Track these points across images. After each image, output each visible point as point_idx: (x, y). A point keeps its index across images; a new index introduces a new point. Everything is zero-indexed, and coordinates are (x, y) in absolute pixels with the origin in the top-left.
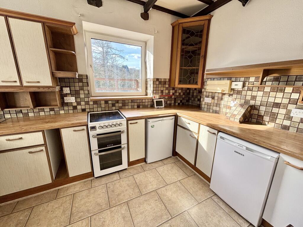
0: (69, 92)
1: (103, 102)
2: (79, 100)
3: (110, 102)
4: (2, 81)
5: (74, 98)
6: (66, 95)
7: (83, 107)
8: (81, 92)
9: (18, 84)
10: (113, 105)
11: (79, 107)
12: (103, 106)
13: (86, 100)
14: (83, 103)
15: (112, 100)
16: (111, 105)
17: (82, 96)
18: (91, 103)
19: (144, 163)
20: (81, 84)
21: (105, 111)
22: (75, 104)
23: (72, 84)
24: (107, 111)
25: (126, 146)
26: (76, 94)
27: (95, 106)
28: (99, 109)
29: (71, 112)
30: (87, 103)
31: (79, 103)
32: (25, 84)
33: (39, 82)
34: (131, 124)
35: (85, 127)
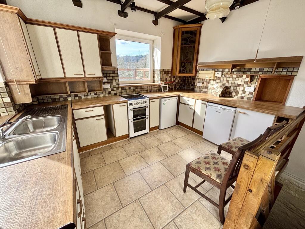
0: (106, 81)
1: (127, 88)
2: (112, 87)
3: (132, 88)
4: (75, 74)
5: (109, 85)
6: (104, 83)
7: (115, 92)
8: (114, 81)
9: (83, 76)
10: (134, 90)
11: (112, 92)
12: (128, 91)
13: (117, 86)
14: (115, 89)
15: (133, 86)
16: (132, 90)
17: (114, 84)
18: (120, 89)
19: (158, 130)
20: (113, 75)
21: (129, 94)
22: (110, 90)
23: (108, 75)
24: (130, 94)
25: (148, 116)
26: (110, 82)
27: (123, 91)
28: (125, 93)
29: (107, 95)
30: (118, 89)
31: (112, 89)
32: (87, 76)
33: (95, 74)
34: (151, 102)
35: (126, 104)
